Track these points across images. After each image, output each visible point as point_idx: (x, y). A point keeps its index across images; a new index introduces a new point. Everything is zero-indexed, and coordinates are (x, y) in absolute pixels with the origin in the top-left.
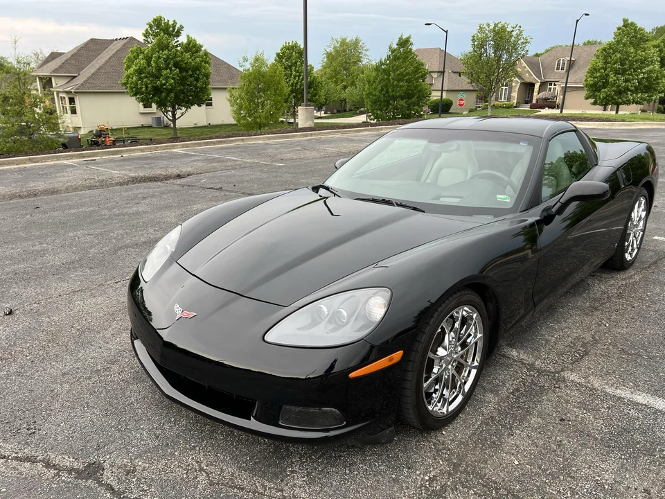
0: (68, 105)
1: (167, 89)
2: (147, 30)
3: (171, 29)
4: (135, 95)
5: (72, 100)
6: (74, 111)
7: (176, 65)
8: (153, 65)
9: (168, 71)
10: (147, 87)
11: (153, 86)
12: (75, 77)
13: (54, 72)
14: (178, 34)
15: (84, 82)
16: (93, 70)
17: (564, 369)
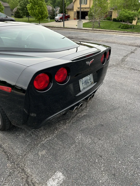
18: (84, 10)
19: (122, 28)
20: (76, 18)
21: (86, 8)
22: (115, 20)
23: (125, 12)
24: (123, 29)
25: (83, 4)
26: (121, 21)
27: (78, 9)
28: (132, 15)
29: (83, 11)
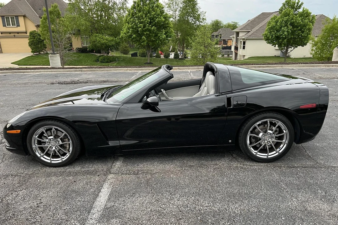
0: (242, 45)
1: (283, 38)
2: (282, 7)
3: (296, 5)
4: (266, 40)
5: (244, 43)
6: (244, 48)
7: (292, 24)
8: (278, 24)
9: (286, 27)
10: (272, 37)
11: (275, 36)
12: (249, 32)
13: (241, 30)
14: (300, 7)
15: (251, 34)
16: (257, 29)
17: (116, 174)
18: (15, 36)
19: (102, 62)
21: (18, 33)
22: (83, 50)
23: (100, 38)
24: (104, 62)
25: (11, 26)
26: (92, 51)
27: (1, 35)
28: (113, 43)
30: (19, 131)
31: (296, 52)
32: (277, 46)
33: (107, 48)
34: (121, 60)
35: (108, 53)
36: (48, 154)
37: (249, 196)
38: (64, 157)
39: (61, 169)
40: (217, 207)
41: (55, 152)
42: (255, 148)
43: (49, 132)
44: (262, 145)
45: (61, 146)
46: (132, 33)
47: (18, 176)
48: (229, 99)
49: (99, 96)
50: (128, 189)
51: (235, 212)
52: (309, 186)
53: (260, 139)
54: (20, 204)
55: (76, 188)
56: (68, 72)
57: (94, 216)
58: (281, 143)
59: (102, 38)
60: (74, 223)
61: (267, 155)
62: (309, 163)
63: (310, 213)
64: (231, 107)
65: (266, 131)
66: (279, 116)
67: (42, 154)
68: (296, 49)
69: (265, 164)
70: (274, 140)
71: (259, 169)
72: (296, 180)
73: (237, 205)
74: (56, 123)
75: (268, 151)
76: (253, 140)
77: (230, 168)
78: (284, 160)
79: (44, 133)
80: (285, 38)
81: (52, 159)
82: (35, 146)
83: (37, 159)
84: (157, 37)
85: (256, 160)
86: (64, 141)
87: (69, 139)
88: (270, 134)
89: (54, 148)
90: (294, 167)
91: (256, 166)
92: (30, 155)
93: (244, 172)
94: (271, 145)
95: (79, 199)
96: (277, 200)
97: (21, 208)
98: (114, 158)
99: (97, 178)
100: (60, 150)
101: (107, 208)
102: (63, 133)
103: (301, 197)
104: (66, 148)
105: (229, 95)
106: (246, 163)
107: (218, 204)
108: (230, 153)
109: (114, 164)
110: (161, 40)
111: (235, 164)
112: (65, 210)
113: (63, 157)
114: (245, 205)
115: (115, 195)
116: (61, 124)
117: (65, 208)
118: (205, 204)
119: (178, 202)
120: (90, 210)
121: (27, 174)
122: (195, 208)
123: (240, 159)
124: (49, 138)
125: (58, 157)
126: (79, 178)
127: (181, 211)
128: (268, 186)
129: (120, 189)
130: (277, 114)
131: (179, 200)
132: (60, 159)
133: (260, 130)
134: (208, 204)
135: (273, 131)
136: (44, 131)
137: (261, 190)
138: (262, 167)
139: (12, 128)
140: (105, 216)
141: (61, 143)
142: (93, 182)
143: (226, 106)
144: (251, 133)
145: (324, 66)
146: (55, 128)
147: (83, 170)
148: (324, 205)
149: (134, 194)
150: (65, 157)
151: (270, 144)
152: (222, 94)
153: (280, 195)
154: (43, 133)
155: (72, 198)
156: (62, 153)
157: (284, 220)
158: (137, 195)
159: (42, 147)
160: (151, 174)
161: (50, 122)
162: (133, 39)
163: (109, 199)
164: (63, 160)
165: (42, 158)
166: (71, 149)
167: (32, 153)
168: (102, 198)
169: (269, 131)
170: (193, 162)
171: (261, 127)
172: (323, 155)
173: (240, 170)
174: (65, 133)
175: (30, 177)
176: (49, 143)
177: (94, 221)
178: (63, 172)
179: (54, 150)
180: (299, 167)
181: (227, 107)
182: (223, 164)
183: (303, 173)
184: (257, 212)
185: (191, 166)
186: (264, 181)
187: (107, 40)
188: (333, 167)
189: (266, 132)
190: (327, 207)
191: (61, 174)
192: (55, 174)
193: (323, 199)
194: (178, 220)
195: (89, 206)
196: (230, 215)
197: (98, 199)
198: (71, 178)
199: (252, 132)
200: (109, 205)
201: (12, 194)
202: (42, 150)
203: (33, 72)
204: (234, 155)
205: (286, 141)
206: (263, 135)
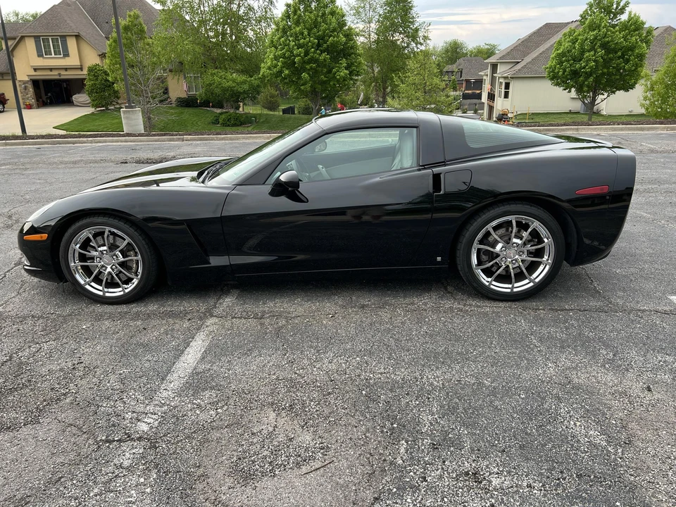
0: (503, 90)
1: (586, 73)
2: (587, 10)
3: (615, 6)
4: (552, 79)
5: (507, 86)
6: (506, 96)
7: (604, 46)
8: (577, 46)
9: (592, 53)
10: (565, 71)
11: (571, 70)
12: (518, 62)
13: (501, 59)
14: (622, 11)
15: (522, 68)
16: (535, 56)
17: (221, 317)
18: (60, 75)
19: (225, 125)
20: (33, 101)
21: (66, 69)
22: (188, 103)
23: (221, 77)
24: (229, 125)
25: (53, 55)
26: (206, 104)
27: (33, 73)
28: (246, 87)
29: (57, 77)
30: (45, 236)
31: (613, 103)
32: (573, 90)
33: (235, 97)
34: (262, 120)
35: (238, 108)
36: (98, 280)
37: (464, 357)
38: (128, 286)
39: (123, 308)
40: (401, 374)
41: (113, 276)
42: (488, 272)
43: (99, 238)
44: (501, 267)
45: (122, 264)
46: (284, 67)
47: (43, 318)
48: (437, 177)
49: (195, 174)
50: (241, 342)
51: (432, 384)
52: (584, 343)
53: (498, 256)
54: (42, 365)
55: (145, 339)
56: (156, 141)
57: (172, 385)
58: (539, 264)
59: (225, 79)
60: (133, 396)
61: (510, 286)
62: (594, 303)
63: (577, 388)
64: (441, 193)
65: (510, 239)
66: (533, 210)
67: (88, 280)
68: (612, 96)
69: (507, 304)
70: (524, 257)
71: (493, 312)
72: (563, 331)
73: (438, 373)
74: (111, 221)
75: (513, 280)
76: (484, 258)
77: (436, 310)
78: (545, 297)
79: (91, 241)
80: (590, 74)
81: (106, 290)
82: (75, 264)
83: (79, 290)
84: (331, 75)
85: (490, 295)
86: (127, 256)
87: (136, 253)
88: (517, 246)
89: (109, 269)
90: (562, 310)
91: (488, 307)
92: (66, 281)
93: (464, 316)
94: (519, 267)
95: (149, 357)
96: (517, 365)
97: (44, 370)
98: (222, 290)
99: (186, 324)
100: (121, 272)
101: (198, 374)
102: (125, 240)
103: (564, 361)
104: (131, 268)
105: (436, 170)
106: (470, 301)
107: (403, 370)
108: (442, 283)
109: (221, 301)
110: (338, 81)
111: (448, 303)
112: (120, 374)
113: (126, 286)
114: (454, 372)
115: (215, 353)
116: (121, 224)
117: (121, 372)
118: (379, 370)
119: (330, 364)
120: (166, 376)
121: (59, 316)
122: (359, 376)
123: (460, 296)
124: (100, 249)
125: (117, 286)
126: (154, 322)
127: (332, 381)
128: (506, 341)
129: (226, 342)
130: (531, 206)
131: (331, 363)
132: (121, 289)
133: (499, 239)
134: (384, 369)
135: (524, 240)
136: (91, 236)
137: (489, 347)
138: (500, 310)
139: (33, 230)
140: (191, 385)
141: (121, 259)
142: (178, 330)
143: (431, 191)
144: (480, 244)
145: (665, 128)
146: (110, 231)
147: (162, 309)
148: (606, 376)
149: (249, 350)
150: (130, 285)
151: (517, 265)
152: (424, 167)
153: (524, 357)
154: (88, 240)
155: (136, 356)
156: (124, 279)
157: (523, 399)
158: (256, 353)
159: (88, 266)
160: (286, 318)
161: (100, 219)
162: (285, 78)
163: (203, 358)
164: (127, 291)
165: (88, 287)
166: (140, 270)
167: (70, 278)
168: (190, 356)
169: (515, 240)
170: (370, 300)
171: (502, 231)
172: (624, 290)
173: (457, 314)
174: (128, 240)
175: (65, 321)
176: (101, 259)
177: (170, 393)
178: (126, 313)
179: (110, 273)
180: (571, 310)
181: (434, 192)
182: (425, 304)
183: (577, 320)
184: (474, 384)
185: (363, 307)
186: (499, 333)
187: (234, 81)
188: (639, 310)
189: (508, 241)
190: (613, 379)
191: (122, 316)
192: (111, 317)
193: (607, 366)
194: (324, 396)
195: (165, 369)
196: (422, 389)
197: (182, 358)
198: (139, 323)
199: (481, 242)
200: (202, 367)
201: (30, 347)
202: (87, 271)
203: (91, 142)
204: (450, 289)
205: (548, 260)
206: (503, 247)
